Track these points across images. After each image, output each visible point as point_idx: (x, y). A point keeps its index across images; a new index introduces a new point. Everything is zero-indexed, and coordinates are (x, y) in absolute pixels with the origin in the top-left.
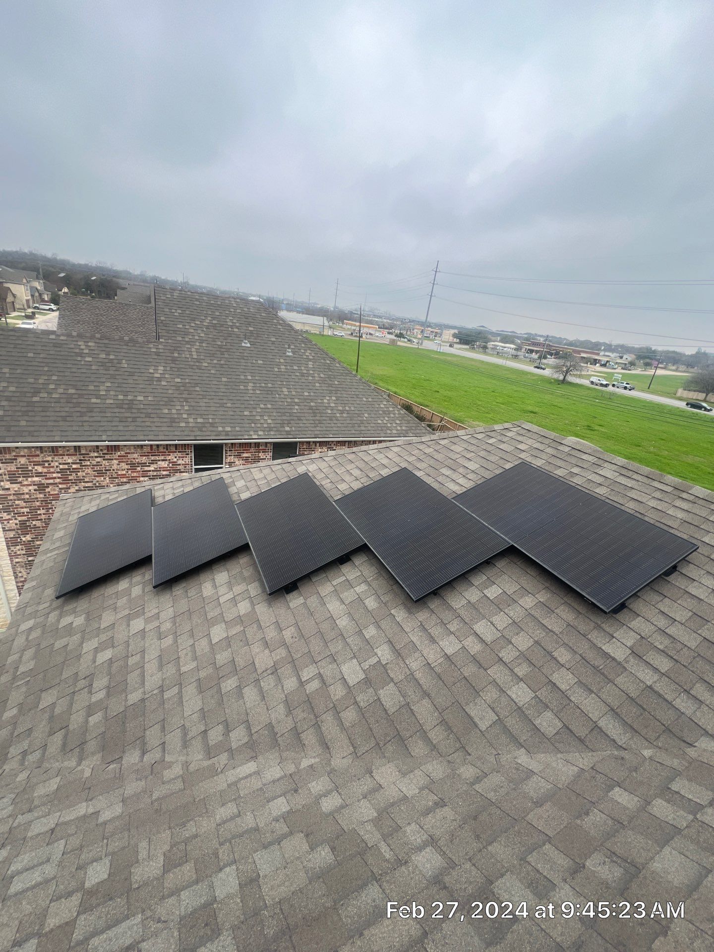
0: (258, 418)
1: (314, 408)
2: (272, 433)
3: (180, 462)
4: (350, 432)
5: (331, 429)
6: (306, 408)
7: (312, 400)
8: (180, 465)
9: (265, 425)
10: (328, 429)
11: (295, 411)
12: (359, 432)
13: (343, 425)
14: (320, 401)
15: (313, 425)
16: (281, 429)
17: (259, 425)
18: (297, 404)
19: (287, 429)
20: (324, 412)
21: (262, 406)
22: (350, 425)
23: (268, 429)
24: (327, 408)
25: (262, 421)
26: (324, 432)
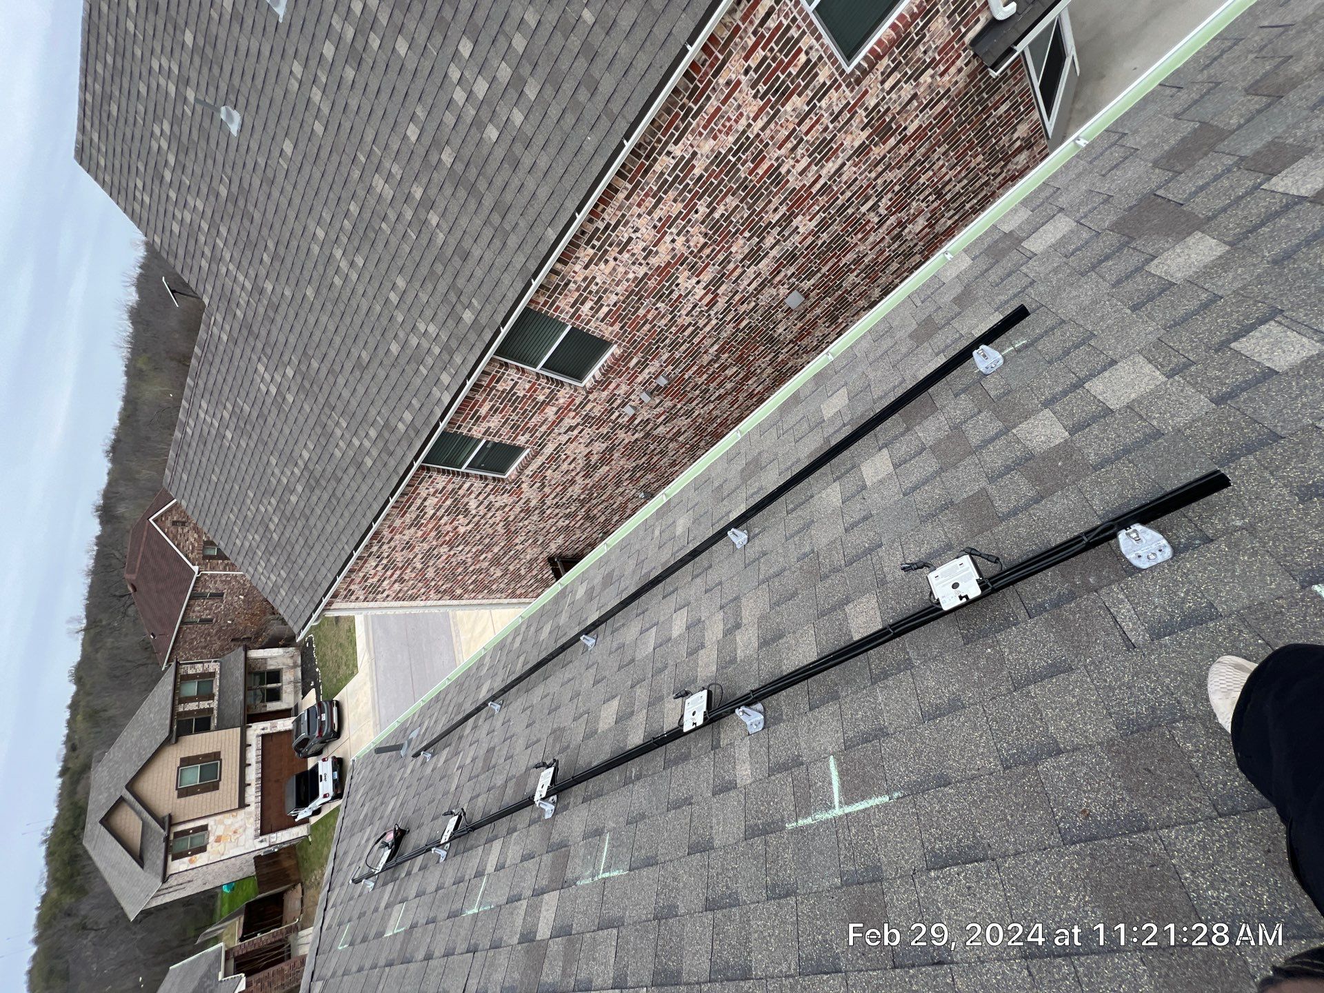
0: (414, 341)
1: (459, 167)
2: (458, 359)
3: (440, 487)
4: (583, 158)
5: (537, 206)
6: (448, 191)
7: (437, 144)
8: (444, 488)
9: (437, 350)
10: (531, 213)
11: (441, 237)
12: (605, 123)
13: (552, 150)
14: (450, 119)
15: (497, 243)
16: (462, 329)
17: (429, 361)
18: (428, 204)
19: (468, 316)
20: (485, 152)
21: (394, 298)
22: (570, 119)
23: (446, 357)
24: (478, 124)
25: (425, 345)
26: (531, 241)
